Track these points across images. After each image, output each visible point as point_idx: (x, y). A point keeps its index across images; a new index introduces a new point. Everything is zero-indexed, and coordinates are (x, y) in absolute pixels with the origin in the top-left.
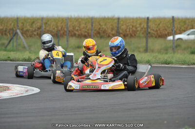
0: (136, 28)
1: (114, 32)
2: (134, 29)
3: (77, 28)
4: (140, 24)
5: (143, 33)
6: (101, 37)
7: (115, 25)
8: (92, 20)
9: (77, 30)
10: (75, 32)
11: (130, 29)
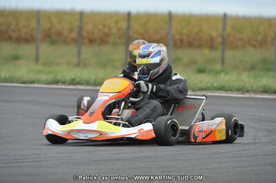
0: (110, 29)
1: (74, 35)
2: (106, 30)
3: (13, 27)
4: (117, 22)
5: (120, 38)
6: (53, 42)
7: (76, 24)
8: (38, 15)
9: (14, 31)
10: (11, 33)
11: (99, 30)
